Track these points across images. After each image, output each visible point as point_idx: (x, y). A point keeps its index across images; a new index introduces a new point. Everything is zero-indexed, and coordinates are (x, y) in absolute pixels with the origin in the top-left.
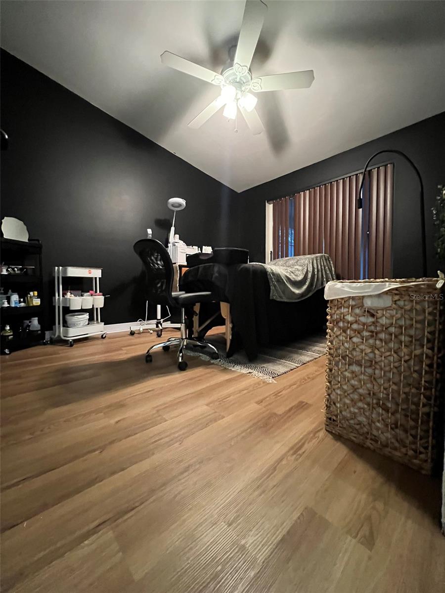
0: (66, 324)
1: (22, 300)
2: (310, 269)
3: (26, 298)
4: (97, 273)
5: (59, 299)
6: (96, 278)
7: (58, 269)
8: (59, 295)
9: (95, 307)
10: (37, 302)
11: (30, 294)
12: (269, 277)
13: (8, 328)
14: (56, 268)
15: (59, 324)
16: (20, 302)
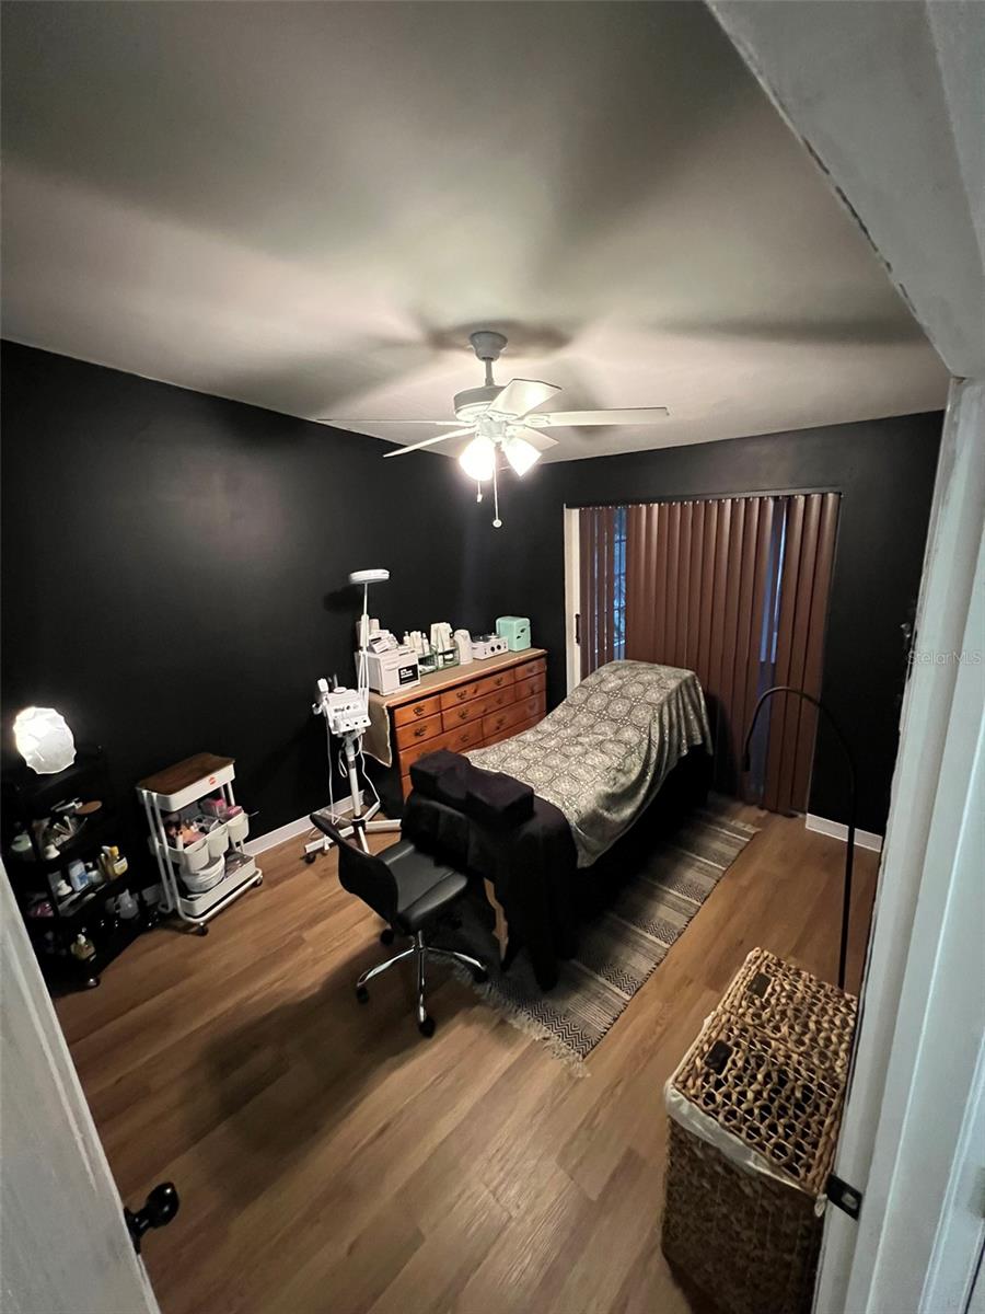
0: (185, 891)
1: (90, 865)
2: (656, 737)
3: (98, 861)
4: (226, 775)
5: (162, 848)
6: (225, 786)
7: (149, 796)
8: (161, 841)
9: (234, 842)
10: (121, 866)
11: (103, 852)
12: (574, 835)
13: (83, 939)
14: (145, 792)
15: (172, 894)
16: (88, 870)
